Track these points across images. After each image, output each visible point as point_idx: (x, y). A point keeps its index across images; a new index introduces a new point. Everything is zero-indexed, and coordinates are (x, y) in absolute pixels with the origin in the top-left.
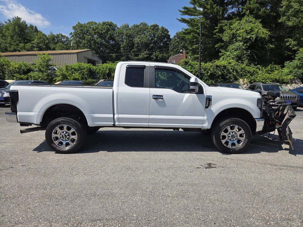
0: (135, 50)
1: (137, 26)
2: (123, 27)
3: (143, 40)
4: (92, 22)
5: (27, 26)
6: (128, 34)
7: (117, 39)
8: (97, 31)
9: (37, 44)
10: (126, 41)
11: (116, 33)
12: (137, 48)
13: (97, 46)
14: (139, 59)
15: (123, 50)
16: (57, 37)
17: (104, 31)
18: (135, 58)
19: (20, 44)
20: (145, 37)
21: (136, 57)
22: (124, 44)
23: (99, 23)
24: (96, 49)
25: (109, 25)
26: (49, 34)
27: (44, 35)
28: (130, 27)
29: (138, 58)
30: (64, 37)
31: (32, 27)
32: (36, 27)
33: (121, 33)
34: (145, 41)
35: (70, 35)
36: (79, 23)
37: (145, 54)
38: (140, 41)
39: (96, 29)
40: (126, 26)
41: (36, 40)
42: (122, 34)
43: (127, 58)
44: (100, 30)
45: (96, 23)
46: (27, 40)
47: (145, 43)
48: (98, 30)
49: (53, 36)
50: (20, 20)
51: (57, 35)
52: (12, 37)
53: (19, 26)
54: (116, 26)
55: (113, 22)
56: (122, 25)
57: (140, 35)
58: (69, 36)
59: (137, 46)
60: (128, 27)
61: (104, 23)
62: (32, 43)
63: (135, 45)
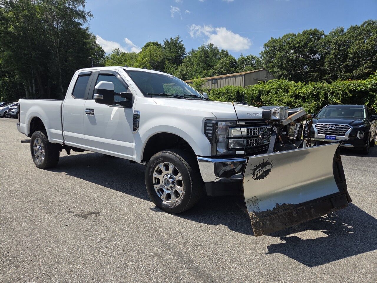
0: (348, 63)
1: (357, 28)
2: (334, 32)
3: (364, 46)
4: (289, 35)
5: (219, 51)
6: (339, 42)
7: (321, 51)
8: (293, 45)
9: (219, 70)
10: (335, 53)
11: (321, 43)
12: (352, 59)
13: (290, 64)
14: (354, 76)
15: (328, 66)
16: (246, 60)
17: (303, 43)
18: (346, 76)
19: (204, 71)
20: (369, 42)
21: (348, 74)
22: (330, 56)
23: (299, 34)
24: (288, 68)
25: (311, 34)
26: (239, 57)
27: (234, 59)
28: (345, 31)
29: (351, 74)
30: (254, 58)
31: (223, 52)
32: (227, 52)
33: (328, 41)
34: (367, 47)
35: (260, 55)
36: (272, 38)
37: (366, 68)
38: (359, 49)
39: (292, 42)
40: (338, 30)
41: (218, 65)
42: (329, 43)
43: (333, 76)
44: (297, 42)
45: (294, 35)
46: (210, 67)
47: (368, 51)
48: (294, 43)
49: (243, 59)
50: (213, 47)
51: (247, 57)
52: (198, 64)
53: (205, 53)
54: (322, 33)
55: (318, 29)
56: (332, 31)
57: (360, 40)
58: (259, 57)
59: (352, 57)
60: (342, 31)
61: (304, 33)
62: (214, 68)
63: (349, 56)
